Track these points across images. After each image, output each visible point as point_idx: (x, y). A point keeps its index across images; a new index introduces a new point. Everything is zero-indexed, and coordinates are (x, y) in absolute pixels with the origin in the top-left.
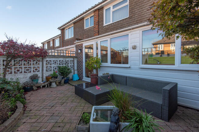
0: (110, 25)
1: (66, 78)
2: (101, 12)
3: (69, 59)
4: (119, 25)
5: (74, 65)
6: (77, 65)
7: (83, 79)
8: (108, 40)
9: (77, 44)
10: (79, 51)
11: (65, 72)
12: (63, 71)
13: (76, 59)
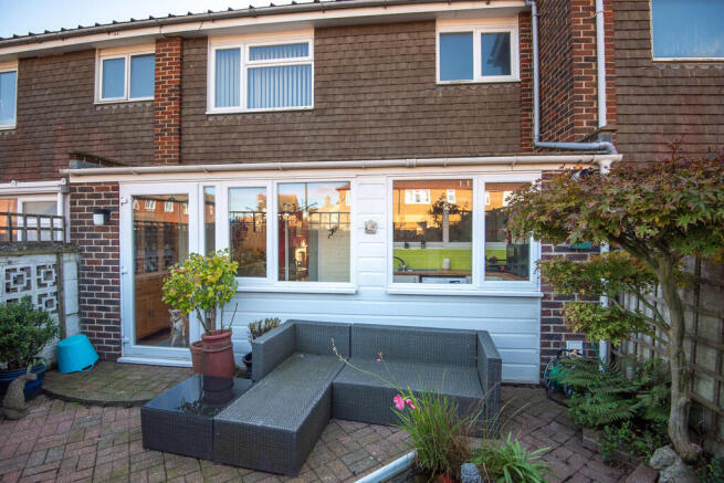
0: (239, 118)
1: (33, 370)
2: (194, 51)
3: (34, 258)
4: (279, 127)
5: (61, 289)
6: (80, 288)
7: (120, 355)
8: (269, 188)
9: (72, 180)
10: (98, 219)
11: (22, 336)
12: (14, 335)
13: (73, 257)
